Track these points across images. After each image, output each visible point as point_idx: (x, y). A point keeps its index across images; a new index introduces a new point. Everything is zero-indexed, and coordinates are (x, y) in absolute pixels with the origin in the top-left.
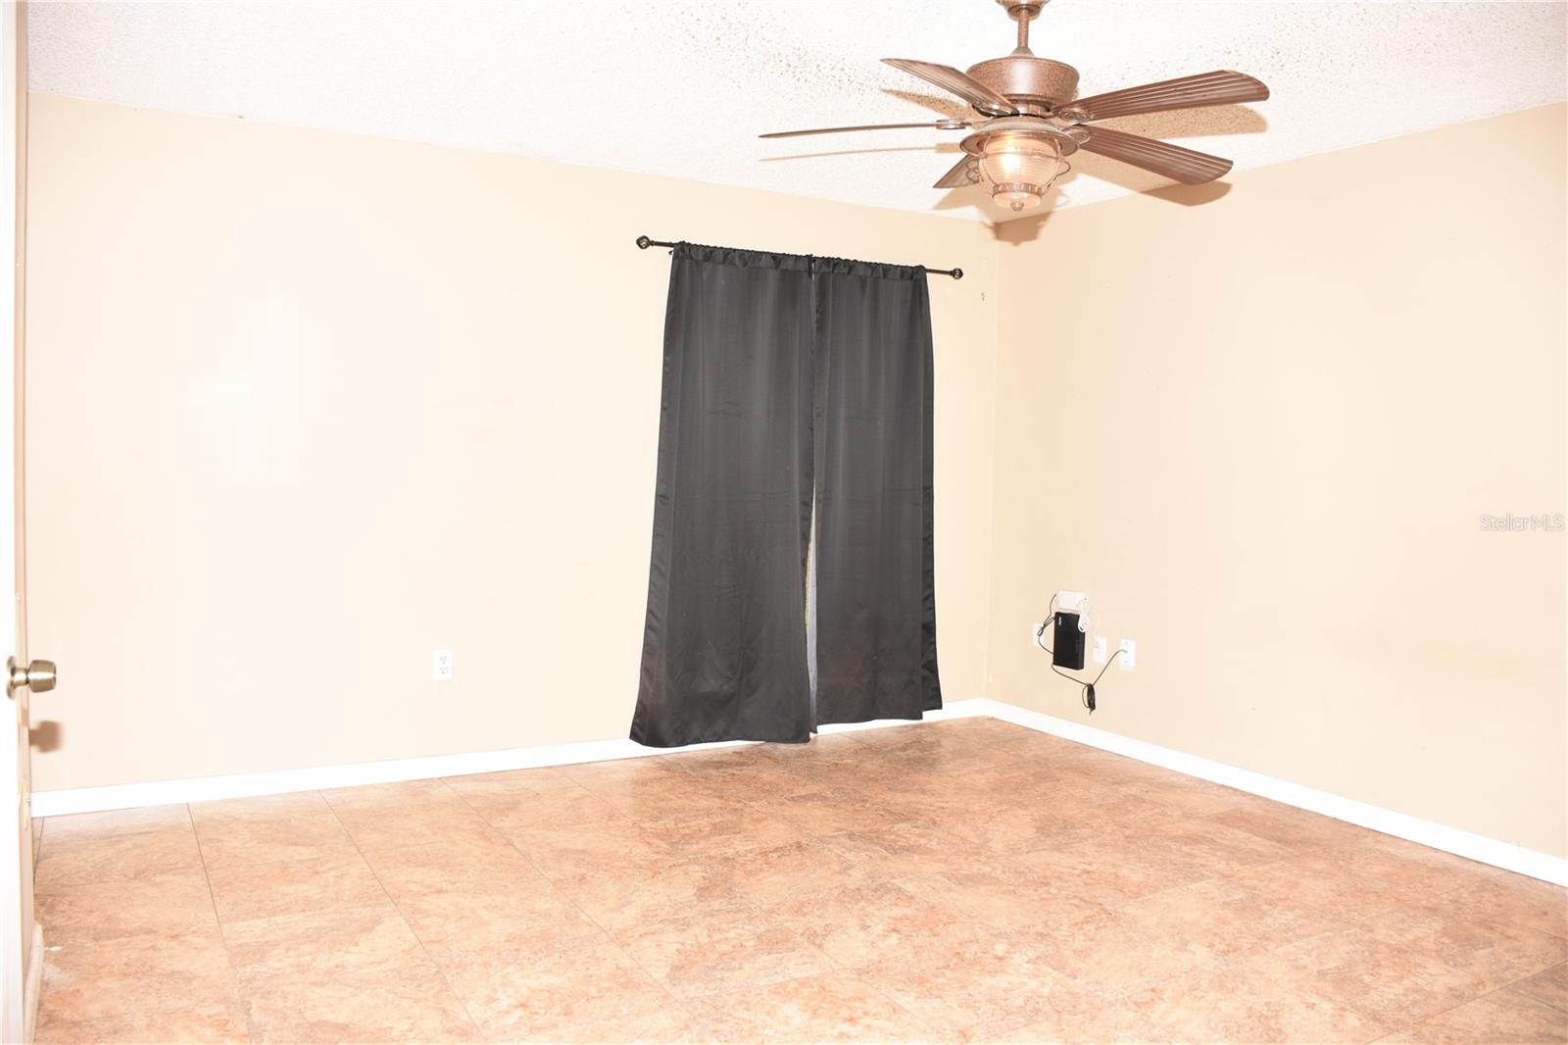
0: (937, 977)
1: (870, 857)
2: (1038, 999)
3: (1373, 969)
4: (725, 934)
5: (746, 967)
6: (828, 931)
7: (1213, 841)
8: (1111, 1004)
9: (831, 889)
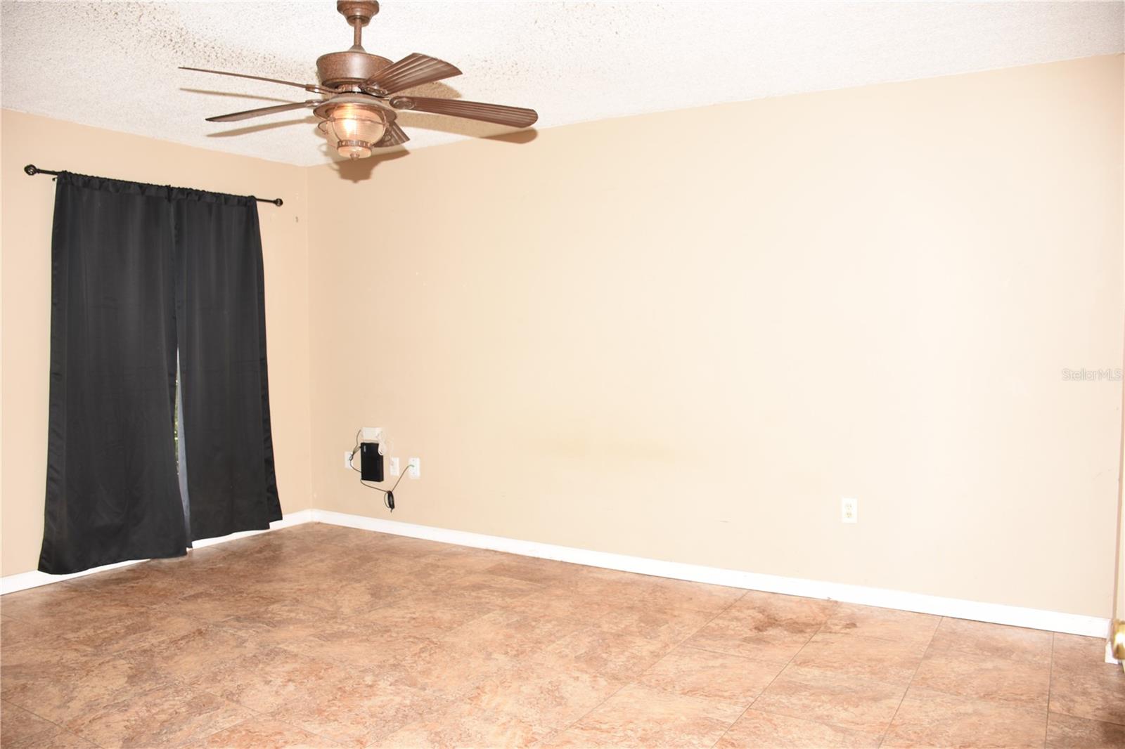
0: (330, 707)
1: (257, 632)
2: (404, 709)
3: (606, 649)
4: (161, 707)
5: (185, 727)
6: (241, 690)
7: (490, 586)
8: (453, 702)
9: (234, 659)
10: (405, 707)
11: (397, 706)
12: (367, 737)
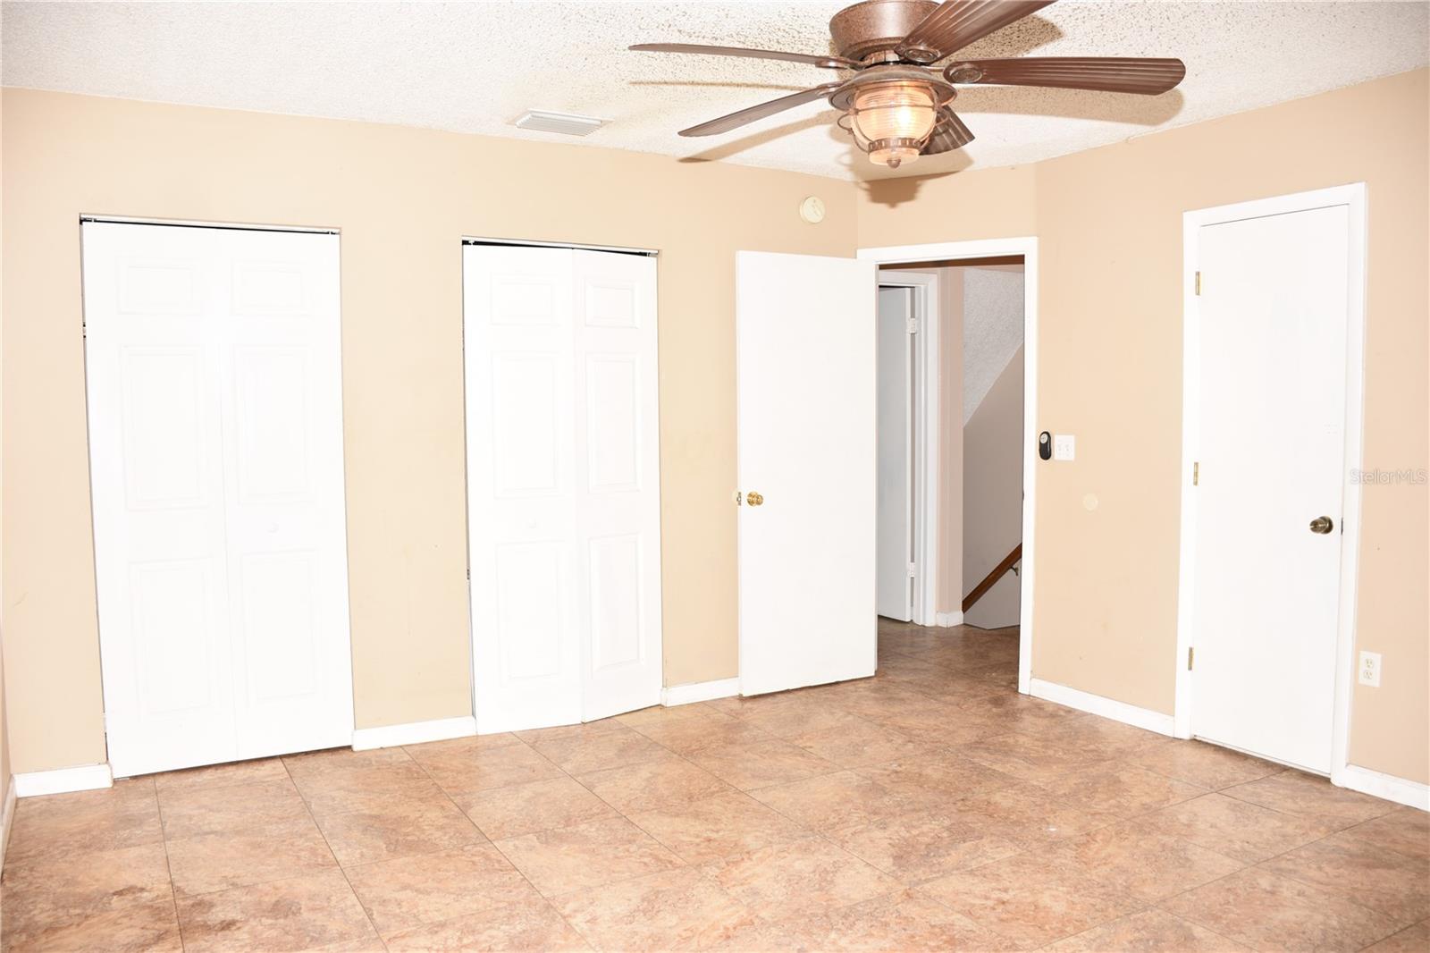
10: (840, 930)
11: (850, 932)
12: (899, 900)
